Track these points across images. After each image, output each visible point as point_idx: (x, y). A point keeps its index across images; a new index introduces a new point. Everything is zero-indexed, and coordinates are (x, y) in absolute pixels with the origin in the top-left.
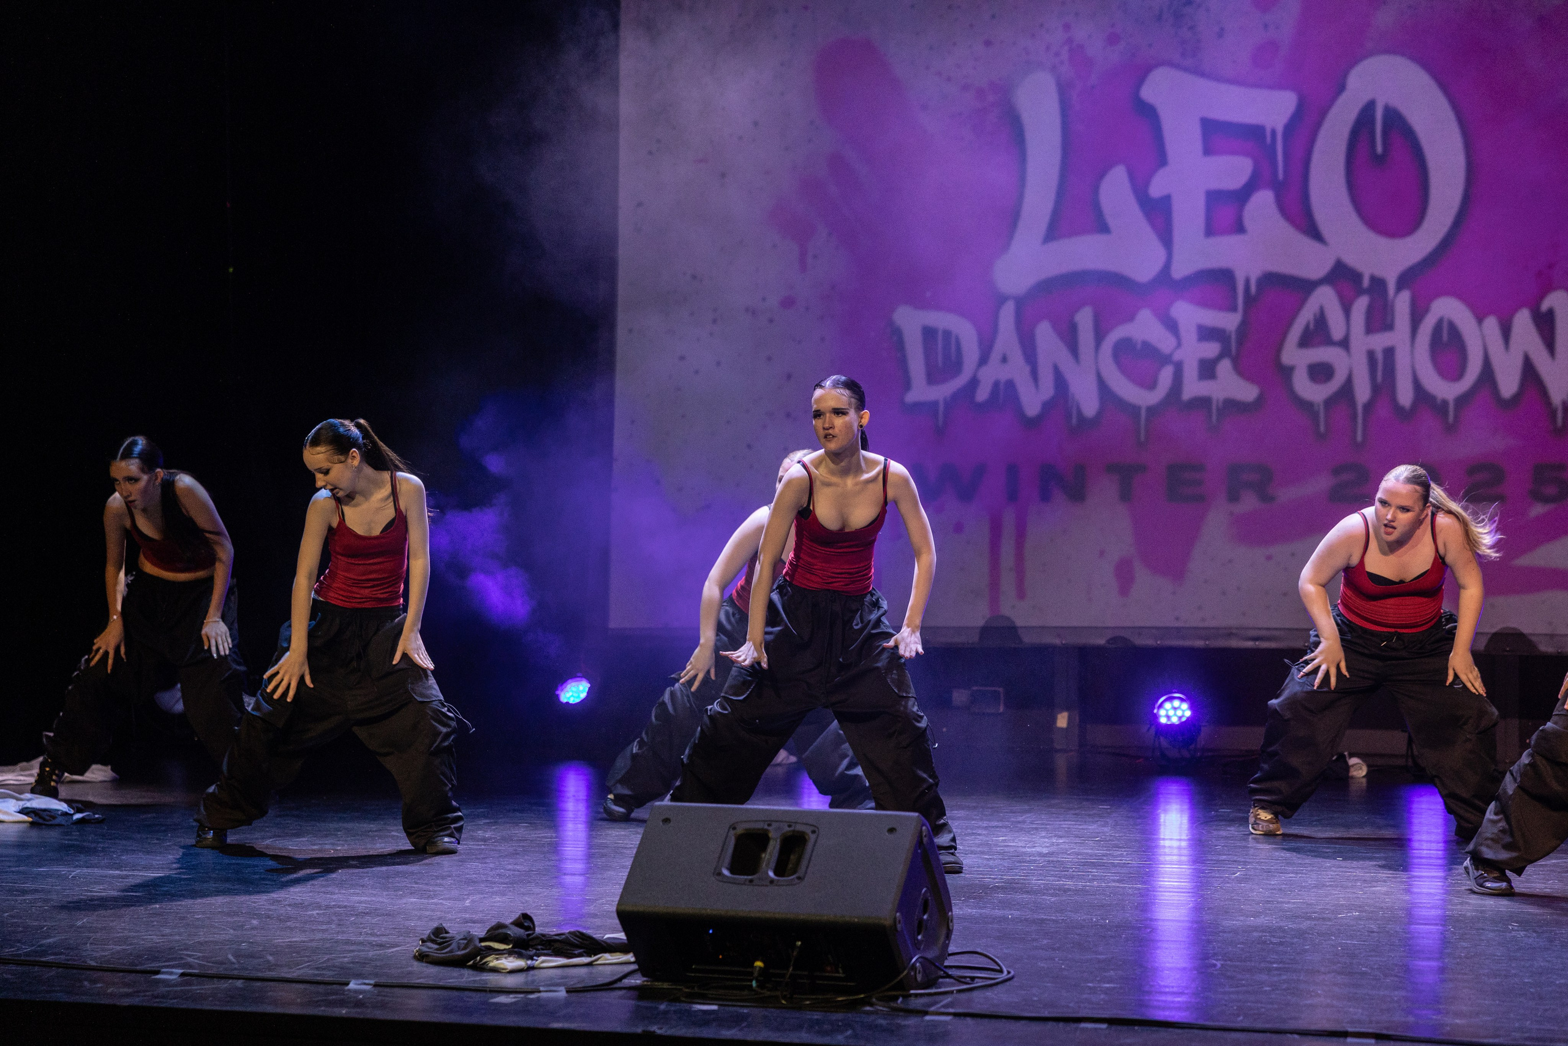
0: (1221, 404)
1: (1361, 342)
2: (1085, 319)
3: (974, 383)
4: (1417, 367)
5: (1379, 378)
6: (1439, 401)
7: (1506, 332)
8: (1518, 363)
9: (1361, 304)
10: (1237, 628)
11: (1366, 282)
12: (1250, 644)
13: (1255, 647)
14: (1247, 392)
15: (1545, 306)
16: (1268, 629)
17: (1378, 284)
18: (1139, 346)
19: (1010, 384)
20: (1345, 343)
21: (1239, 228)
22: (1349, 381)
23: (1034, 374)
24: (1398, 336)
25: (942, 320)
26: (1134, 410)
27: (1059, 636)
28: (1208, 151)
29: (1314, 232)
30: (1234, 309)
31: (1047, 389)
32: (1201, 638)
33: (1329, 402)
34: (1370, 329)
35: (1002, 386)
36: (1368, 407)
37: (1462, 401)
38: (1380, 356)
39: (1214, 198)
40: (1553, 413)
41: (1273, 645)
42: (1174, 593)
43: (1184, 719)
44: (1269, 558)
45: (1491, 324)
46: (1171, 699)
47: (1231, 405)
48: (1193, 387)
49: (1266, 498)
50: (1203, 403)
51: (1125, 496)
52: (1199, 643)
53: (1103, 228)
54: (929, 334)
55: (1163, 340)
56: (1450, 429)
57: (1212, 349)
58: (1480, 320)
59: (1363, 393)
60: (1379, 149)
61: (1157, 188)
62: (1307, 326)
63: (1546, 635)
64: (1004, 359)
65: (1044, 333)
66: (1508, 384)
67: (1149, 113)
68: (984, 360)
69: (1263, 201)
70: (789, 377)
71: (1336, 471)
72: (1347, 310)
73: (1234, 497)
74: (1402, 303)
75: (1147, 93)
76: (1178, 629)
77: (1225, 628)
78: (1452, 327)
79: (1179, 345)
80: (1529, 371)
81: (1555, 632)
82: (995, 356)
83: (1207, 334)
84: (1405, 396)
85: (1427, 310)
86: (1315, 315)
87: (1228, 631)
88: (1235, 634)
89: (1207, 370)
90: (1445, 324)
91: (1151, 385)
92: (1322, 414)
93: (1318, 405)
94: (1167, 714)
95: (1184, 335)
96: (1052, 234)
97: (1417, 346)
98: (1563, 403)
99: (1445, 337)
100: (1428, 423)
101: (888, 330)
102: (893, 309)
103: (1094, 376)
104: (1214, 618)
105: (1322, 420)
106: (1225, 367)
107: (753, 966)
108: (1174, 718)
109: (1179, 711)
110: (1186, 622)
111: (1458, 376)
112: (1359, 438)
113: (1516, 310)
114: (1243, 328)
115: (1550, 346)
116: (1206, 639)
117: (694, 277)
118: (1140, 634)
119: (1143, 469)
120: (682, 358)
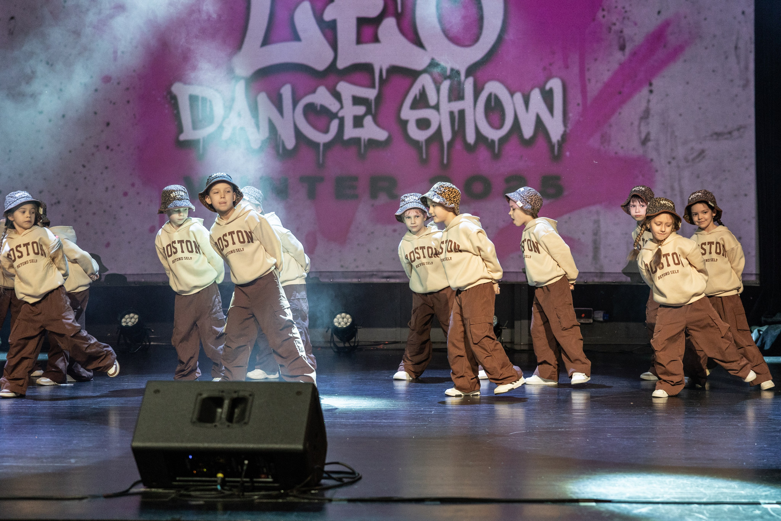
0: (366, 141)
1: (446, 107)
2: (286, 91)
3: (221, 129)
4: (478, 121)
5: (456, 127)
6: (490, 141)
7: (526, 101)
8: (533, 119)
9: (446, 85)
10: (377, 272)
11: (448, 73)
12: (384, 281)
13: (387, 282)
14: (381, 135)
15: (548, 87)
16: (395, 272)
17: (455, 74)
18: (318, 108)
19: (243, 130)
20: (437, 107)
21: (376, 39)
22: (439, 130)
23: (257, 124)
24: (467, 104)
25: (201, 91)
26: (315, 145)
29: (417, 42)
30: (373, 86)
31: (265, 133)
32: (356, 277)
33: (429, 141)
34: (450, 100)
35: (238, 129)
36: (450, 144)
37: (503, 140)
38: (456, 115)
39: (362, 22)
40: (553, 147)
41: (397, 281)
42: (340, 252)
43: (348, 324)
44: (395, 231)
45: (518, 96)
46: (340, 313)
47: (372, 143)
48: (350, 132)
49: (393, 196)
50: (356, 141)
51: (312, 195)
52: (355, 280)
53: (296, 38)
54: (193, 99)
55: (333, 105)
56: (496, 157)
57: (361, 110)
58: (512, 94)
59: (447, 135)
61: (328, 16)
62: (415, 97)
64: (239, 115)
65: (262, 100)
66: (528, 131)
68: (227, 115)
69: (390, 23)
70: (108, 124)
72: (438, 88)
73: (374, 195)
74: (469, 86)
76: (343, 272)
78: (496, 97)
79: (342, 107)
80: (539, 122)
82: (234, 113)
83: (357, 101)
84: (471, 138)
85: (482, 89)
86: (420, 90)
87: (371, 273)
88: (376, 275)
89: (358, 122)
90: (493, 97)
91: (326, 131)
92: (424, 148)
93: (422, 142)
94: (338, 321)
95: (344, 102)
96: (266, 41)
97: (477, 109)
98: (558, 141)
99: (493, 104)
100: (483, 154)
101: (168, 97)
102: (171, 85)
103: (292, 125)
104: (363, 266)
105: (424, 151)
106: (368, 120)
107: (216, 477)
108: (342, 323)
109: (345, 319)
110: (347, 268)
111: (500, 126)
112: (445, 161)
113: (532, 89)
114: (379, 98)
115: (551, 108)
116: (359, 278)
117: (48, 63)
118: (320, 276)
119: (321, 179)
120: (41, 113)
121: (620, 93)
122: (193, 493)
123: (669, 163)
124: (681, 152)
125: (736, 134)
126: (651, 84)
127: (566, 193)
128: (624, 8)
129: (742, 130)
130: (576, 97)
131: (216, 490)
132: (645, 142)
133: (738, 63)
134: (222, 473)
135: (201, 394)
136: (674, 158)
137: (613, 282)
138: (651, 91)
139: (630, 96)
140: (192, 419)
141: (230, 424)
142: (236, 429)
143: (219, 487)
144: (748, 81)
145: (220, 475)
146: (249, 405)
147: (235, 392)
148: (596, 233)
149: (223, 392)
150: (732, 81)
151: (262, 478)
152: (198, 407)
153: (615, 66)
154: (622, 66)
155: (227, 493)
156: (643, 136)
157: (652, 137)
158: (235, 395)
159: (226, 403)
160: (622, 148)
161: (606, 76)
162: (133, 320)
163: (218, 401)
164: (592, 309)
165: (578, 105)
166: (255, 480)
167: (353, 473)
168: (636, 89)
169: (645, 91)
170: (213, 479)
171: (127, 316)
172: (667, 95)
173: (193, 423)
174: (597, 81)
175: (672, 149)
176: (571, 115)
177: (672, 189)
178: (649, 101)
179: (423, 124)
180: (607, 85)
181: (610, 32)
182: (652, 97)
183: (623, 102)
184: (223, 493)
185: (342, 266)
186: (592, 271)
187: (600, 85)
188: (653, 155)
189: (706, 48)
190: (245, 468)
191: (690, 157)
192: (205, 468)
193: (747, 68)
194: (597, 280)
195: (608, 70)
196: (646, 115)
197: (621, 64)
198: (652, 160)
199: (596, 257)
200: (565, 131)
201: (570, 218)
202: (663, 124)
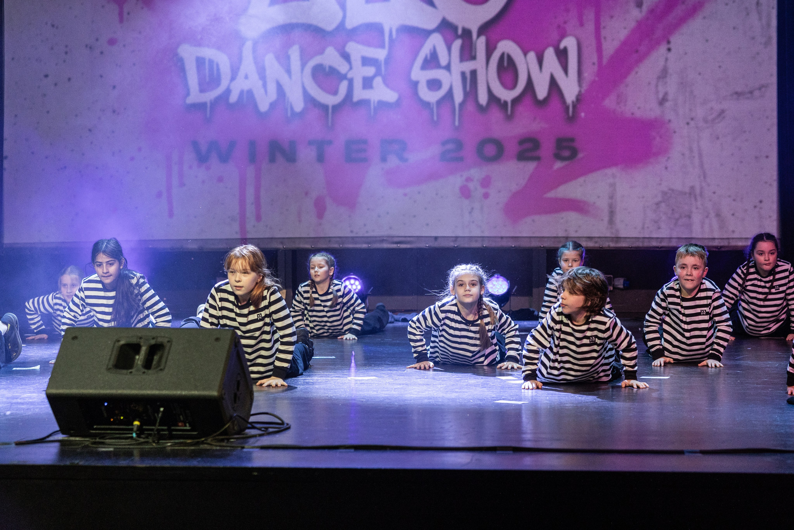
0: (376, 102)
1: (458, 67)
2: (295, 54)
3: (228, 91)
4: (490, 81)
5: (468, 88)
6: (502, 101)
7: (540, 60)
8: (547, 79)
9: (457, 44)
10: (387, 237)
11: (460, 32)
12: (394, 246)
13: (397, 247)
14: (390, 96)
15: (562, 46)
16: (406, 237)
17: (467, 33)
18: (327, 69)
19: (250, 92)
20: (448, 68)
22: (451, 91)
24: (479, 64)
26: (325, 107)
27: (282, 243)
30: (382, 46)
31: (273, 95)
32: (366, 243)
33: (439, 102)
34: (462, 59)
35: (245, 93)
36: (462, 105)
37: (516, 101)
38: (468, 75)
40: (568, 108)
41: (408, 246)
42: (349, 216)
44: (405, 195)
45: (532, 55)
46: (349, 279)
47: (382, 105)
48: (359, 94)
49: (402, 159)
50: (365, 103)
51: (320, 159)
52: (365, 246)
54: (200, 62)
55: (342, 66)
56: (509, 118)
57: (370, 71)
58: (525, 54)
59: (459, 96)
62: (426, 57)
63: (564, 237)
64: (246, 77)
65: (270, 61)
66: (542, 92)
68: (233, 79)
70: (114, 88)
71: (444, 143)
72: (449, 48)
73: (384, 159)
74: (481, 43)
76: (353, 238)
77: (380, 237)
78: (510, 58)
79: (351, 68)
80: (553, 84)
81: (569, 236)
82: (241, 75)
83: (366, 61)
84: (483, 98)
85: (495, 48)
86: (430, 50)
87: (381, 239)
88: (386, 240)
89: (368, 83)
90: (506, 57)
91: (335, 92)
92: (435, 109)
93: (433, 104)
95: (353, 62)
97: (490, 69)
98: (573, 102)
99: (505, 64)
100: (496, 115)
101: (175, 59)
102: (178, 47)
103: (300, 87)
104: (373, 231)
105: (435, 113)
106: (378, 81)
107: (132, 425)
110: (357, 233)
111: (513, 86)
112: (457, 123)
113: (546, 48)
114: (388, 58)
115: (565, 69)
116: (368, 243)
117: (53, 26)
118: (330, 241)
119: (330, 142)
120: (46, 76)
121: (637, 51)
122: (107, 441)
123: (688, 124)
124: (700, 112)
125: (757, 93)
126: (669, 42)
127: (580, 155)
129: (763, 89)
130: (591, 57)
131: (132, 437)
132: (662, 101)
133: (760, 19)
134: (139, 421)
135: (119, 341)
136: (692, 119)
137: (629, 247)
138: (669, 50)
139: (646, 54)
140: (108, 365)
141: (146, 371)
142: (151, 376)
143: (134, 435)
144: (770, 38)
145: (137, 423)
146: (166, 351)
147: (153, 338)
148: (611, 197)
149: (141, 338)
150: (753, 38)
151: (180, 426)
152: (115, 353)
153: (632, 24)
154: (639, 24)
155: (142, 440)
156: (661, 96)
157: (670, 97)
158: (153, 342)
159: (144, 350)
160: (639, 108)
161: (623, 34)
163: (135, 348)
164: (612, 276)
165: (594, 64)
166: (172, 428)
167: (283, 423)
168: (653, 46)
169: (662, 49)
170: (130, 427)
172: (686, 54)
173: (108, 369)
174: (613, 40)
175: (691, 110)
176: (586, 75)
177: (691, 150)
178: (667, 59)
180: (625, 43)
182: (670, 55)
183: (640, 60)
184: (138, 441)
185: (352, 232)
186: (608, 235)
187: (616, 44)
188: (669, 115)
189: (727, 4)
190: (160, 415)
191: (710, 118)
192: (122, 416)
193: (769, 25)
194: (612, 245)
195: (625, 28)
196: (664, 74)
197: (637, 21)
198: (670, 121)
199: (611, 221)
200: (580, 91)
201: (585, 181)
202: (682, 83)
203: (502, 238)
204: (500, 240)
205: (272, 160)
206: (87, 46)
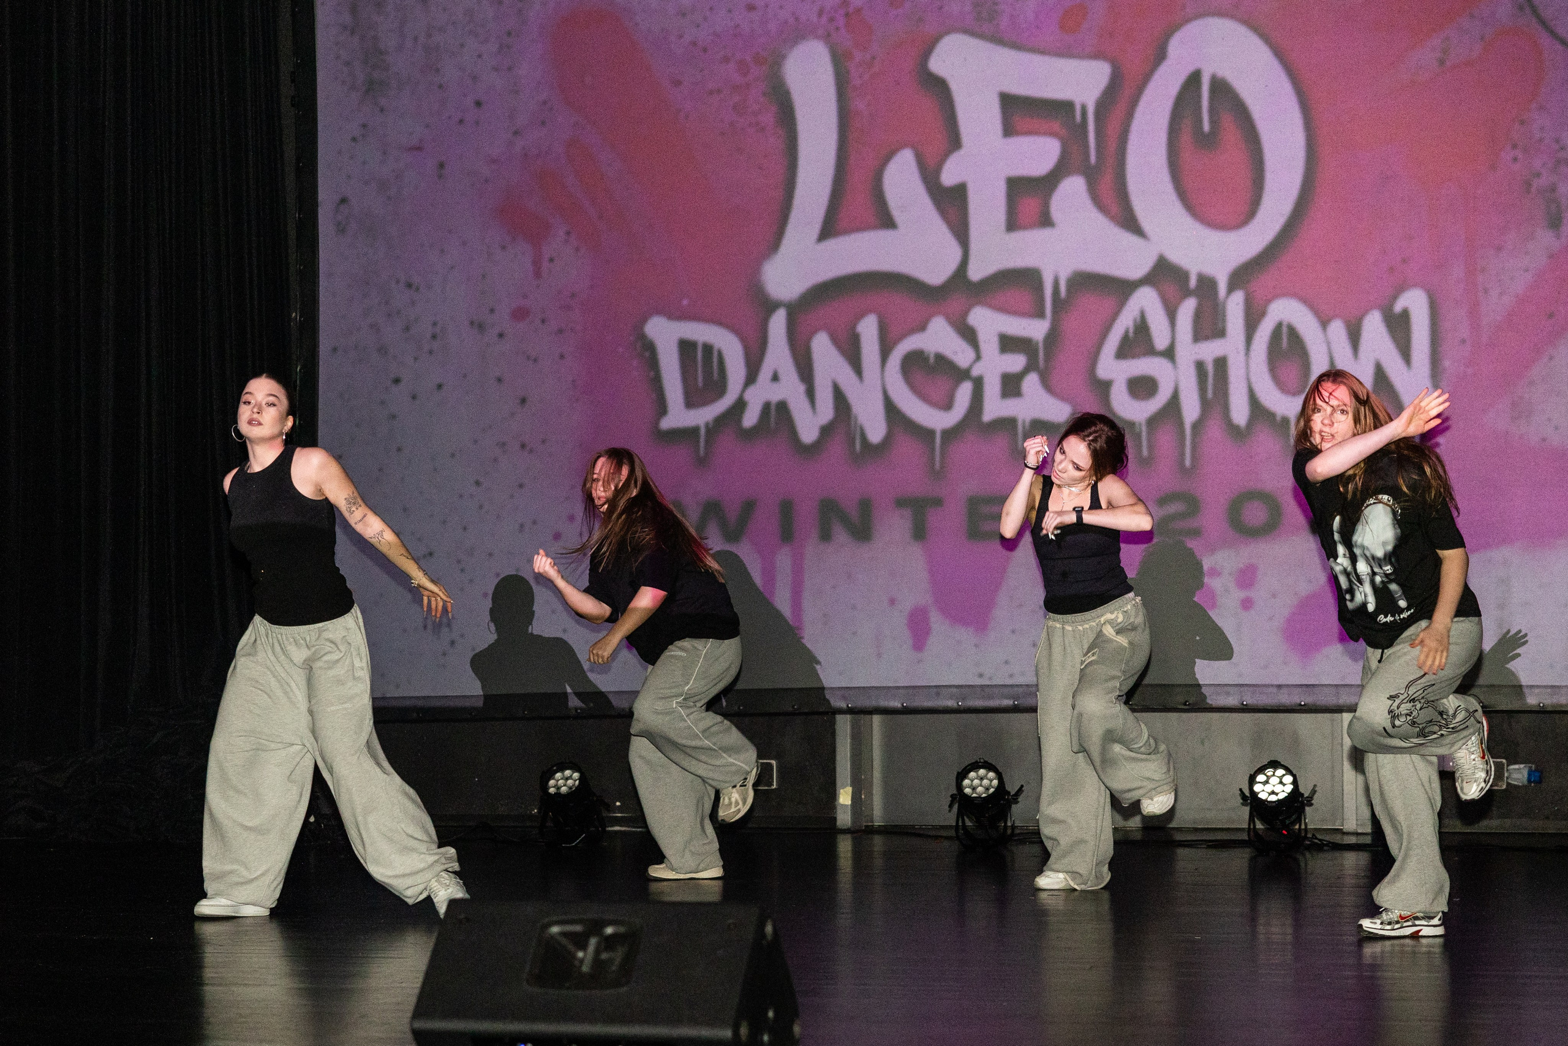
0: (1028, 421)
1: (1189, 352)
2: (868, 329)
3: (740, 405)
4: (1253, 379)
5: (1210, 394)
6: (1278, 418)
7: (1354, 337)
8: (1368, 372)
9: (1188, 308)
11: (1193, 282)
14: (1057, 411)
15: (1398, 307)
17: (1207, 285)
18: (932, 360)
19: (783, 407)
20: (1169, 353)
21: (1046, 221)
22: (1175, 398)
23: (811, 394)
24: (1231, 345)
25: (701, 332)
26: (925, 434)
27: (844, 698)
28: (1009, 130)
29: (1130, 223)
30: (1040, 314)
31: (826, 411)
32: (1010, 697)
33: (1154, 421)
34: (1199, 335)
35: (773, 408)
36: (1197, 426)
38: (1210, 367)
39: (1018, 187)
42: (976, 646)
43: (992, 790)
45: (1338, 329)
47: (1039, 427)
48: (994, 407)
50: (1007, 424)
51: (919, 533)
52: (1008, 703)
53: (887, 222)
54: (686, 347)
55: (960, 354)
57: (1016, 362)
58: (1324, 324)
59: (1191, 410)
60: (1206, 127)
61: (949, 176)
62: (1127, 332)
64: (775, 378)
65: (822, 346)
67: (939, 88)
68: (751, 378)
69: (1073, 187)
70: (523, 401)
71: (1162, 501)
72: (1172, 315)
74: (1235, 307)
75: (937, 64)
76: (982, 687)
78: (1293, 332)
79: (978, 357)
80: (1381, 378)
82: (765, 374)
83: (1008, 344)
84: (1240, 413)
85: (1263, 314)
86: (1135, 320)
89: (1011, 386)
90: (1285, 330)
91: (947, 405)
92: (1144, 434)
93: (1140, 424)
94: (972, 785)
95: (983, 346)
96: (829, 230)
97: (1252, 354)
99: (1285, 343)
100: (1268, 443)
101: (639, 345)
102: (644, 320)
103: (880, 396)
104: (1023, 674)
105: (1145, 443)
106: (1031, 382)
108: (980, 789)
109: (986, 782)
110: (990, 679)
112: (1188, 463)
113: (1366, 312)
114: (1052, 337)
115: (1405, 353)
116: (1016, 698)
117: (409, 285)
118: (938, 694)
119: (938, 502)
120: (397, 381)
121: (1551, 316)
128: (1557, 141)
130: (1459, 326)
148: (1503, 606)
153: (1539, 260)
154: (1554, 259)
160: (1556, 428)
161: (1521, 282)
162: (570, 782)
164: (1510, 761)
165: (1463, 341)
171: (558, 775)
174: (1502, 294)
176: (1447, 363)
179: (1142, 387)
180: (1524, 300)
181: (1528, 192)
183: (1558, 333)
185: (981, 675)
186: (1497, 681)
187: (1508, 301)
195: (1526, 270)
197: (1551, 257)
203: (1279, 686)
204: (1275, 690)
205: (826, 536)
206: (472, 323)
